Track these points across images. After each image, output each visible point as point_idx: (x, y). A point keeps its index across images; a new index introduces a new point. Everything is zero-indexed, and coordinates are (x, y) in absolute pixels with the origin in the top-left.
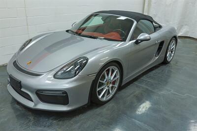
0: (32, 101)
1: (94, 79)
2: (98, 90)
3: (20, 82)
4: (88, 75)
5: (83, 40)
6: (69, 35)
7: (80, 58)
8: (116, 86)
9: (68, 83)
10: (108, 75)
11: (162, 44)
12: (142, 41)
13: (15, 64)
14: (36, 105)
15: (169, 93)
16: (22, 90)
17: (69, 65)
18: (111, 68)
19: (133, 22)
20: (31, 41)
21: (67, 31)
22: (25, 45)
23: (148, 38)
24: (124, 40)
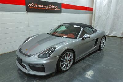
0: (26, 69)
1: (58, 58)
2: (61, 64)
3: (21, 59)
4: (55, 56)
5: (56, 38)
6: (49, 36)
7: (52, 47)
8: (72, 62)
9: (45, 60)
10: (67, 56)
11: (97, 40)
12: (86, 38)
13: (20, 50)
14: (28, 71)
15: (101, 66)
16: (22, 63)
17: (46, 51)
18: (68, 52)
19: (81, 29)
20: (29, 38)
21: (48, 33)
22: (26, 40)
23: (89, 37)
24: (76, 38)
